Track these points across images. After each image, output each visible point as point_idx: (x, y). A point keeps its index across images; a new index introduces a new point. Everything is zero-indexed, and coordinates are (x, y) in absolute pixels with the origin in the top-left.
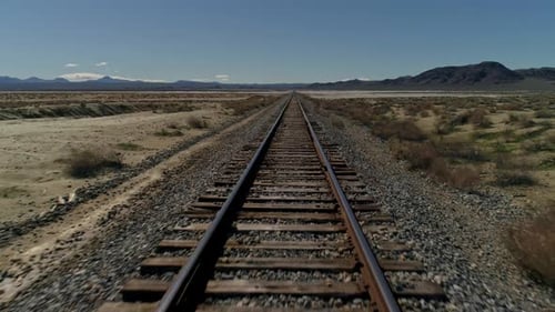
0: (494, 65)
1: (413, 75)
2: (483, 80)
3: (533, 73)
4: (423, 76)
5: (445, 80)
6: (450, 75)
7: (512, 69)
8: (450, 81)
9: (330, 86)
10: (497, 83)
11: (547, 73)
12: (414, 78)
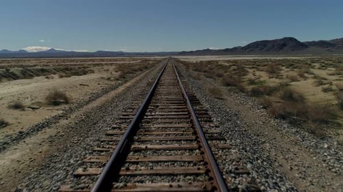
0: (291, 39)
1: (243, 46)
2: (285, 48)
3: (314, 44)
4: (249, 46)
5: (262, 49)
6: (265, 46)
7: (302, 41)
8: (265, 49)
9: (191, 53)
10: (293, 50)
11: (322, 44)
12: (243, 48)
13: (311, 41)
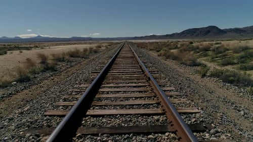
0: (214, 27)
2: (210, 34)
3: (231, 30)
4: (183, 33)
5: (193, 34)
6: (195, 32)
7: (222, 29)
8: (195, 35)
9: (142, 38)
11: (237, 30)
12: (179, 34)
13: (228, 28)
